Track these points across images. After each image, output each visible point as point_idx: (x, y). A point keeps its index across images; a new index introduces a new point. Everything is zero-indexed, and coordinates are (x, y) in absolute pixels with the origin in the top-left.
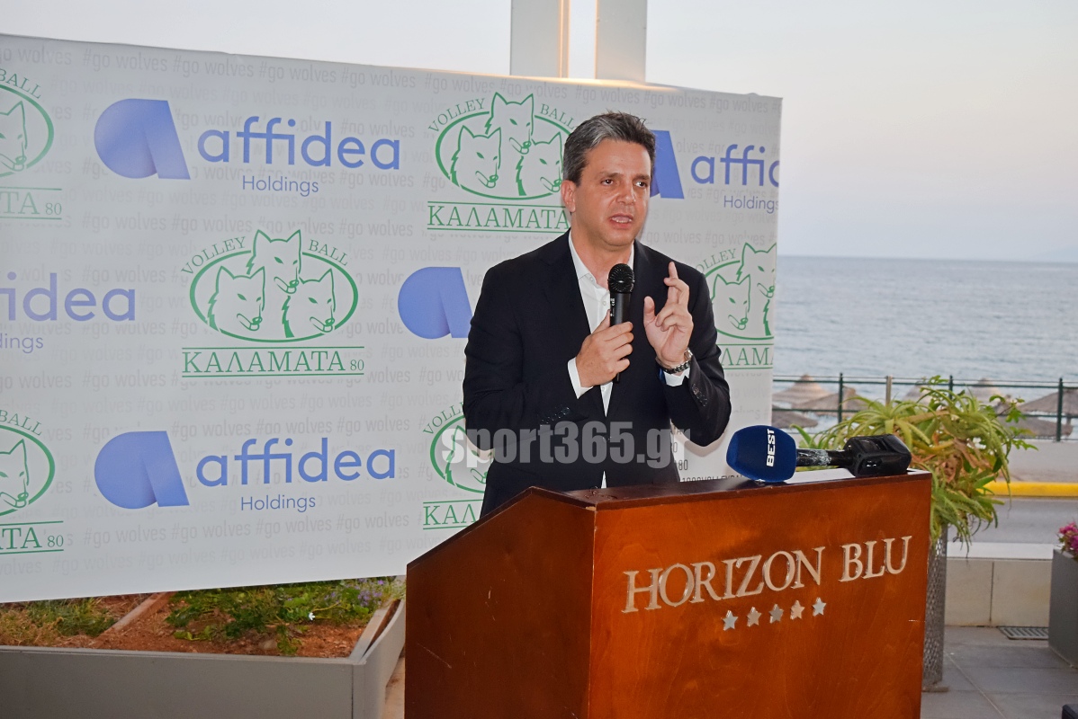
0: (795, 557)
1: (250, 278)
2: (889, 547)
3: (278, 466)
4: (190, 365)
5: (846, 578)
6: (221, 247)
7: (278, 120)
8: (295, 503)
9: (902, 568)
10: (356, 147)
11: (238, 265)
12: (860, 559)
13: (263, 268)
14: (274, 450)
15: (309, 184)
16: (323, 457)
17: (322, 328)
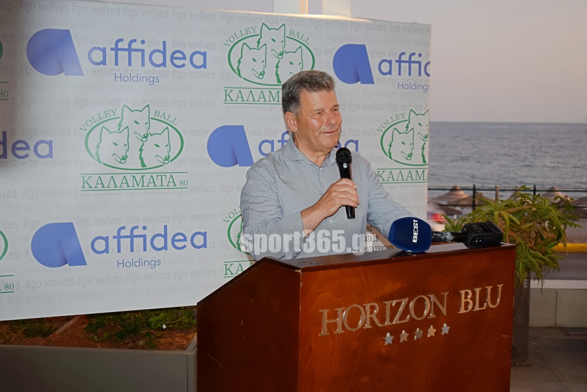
0: (430, 298)
1: (120, 133)
2: (489, 291)
3: (138, 242)
4: (86, 184)
5: (463, 311)
6: (102, 115)
7: (135, 41)
8: (149, 263)
9: (497, 304)
10: (180, 56)
11: (113, 125)
12: (470, 299)
13: (127, 127)
14: (136, 232)
15: (153, 78)
16: (165, 236)
17: (163, 161)
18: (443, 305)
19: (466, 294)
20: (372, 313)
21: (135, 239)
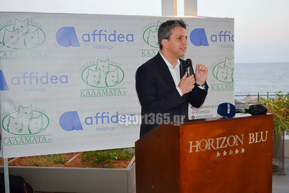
0: (236, 137)
1: (96, 71)
2: (262, 134)
3: (105, 119)
4: (82, 94)
5: (250, 143)
6: (89, 64)
7: (102, 30)
8: (110, 129)
9: (266, 140)
10: (122, 36)
11: (93, 68)
13: (100, 69)
14: (104, 115)
15: (110, 46)
16: (117, 117)
17: (115, 83)
18: (241, 140)
19: (252, 135)
20: (211, 143)
21: (104, 118)
